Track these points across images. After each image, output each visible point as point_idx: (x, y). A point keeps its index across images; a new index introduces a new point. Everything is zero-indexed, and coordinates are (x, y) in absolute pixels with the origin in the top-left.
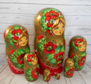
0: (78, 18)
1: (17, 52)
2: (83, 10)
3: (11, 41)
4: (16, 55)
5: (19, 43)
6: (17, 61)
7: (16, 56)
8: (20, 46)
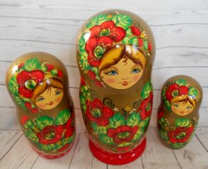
0: (180, 30)
1: (36, 121)
2: (193, 12)
3: (18, 98)
4: (33, 127)
5: (37, 103)
6: (38, 140)
7: (33, 130)
8: (41, 109)
